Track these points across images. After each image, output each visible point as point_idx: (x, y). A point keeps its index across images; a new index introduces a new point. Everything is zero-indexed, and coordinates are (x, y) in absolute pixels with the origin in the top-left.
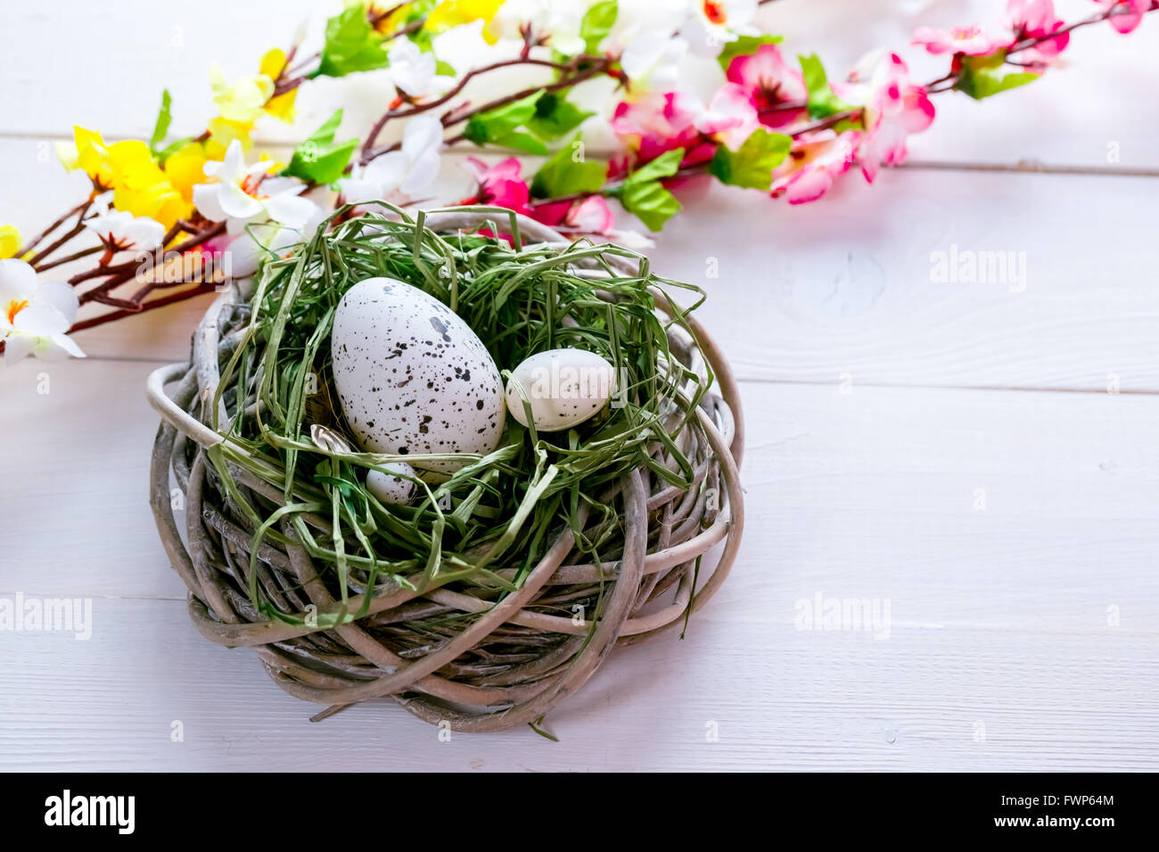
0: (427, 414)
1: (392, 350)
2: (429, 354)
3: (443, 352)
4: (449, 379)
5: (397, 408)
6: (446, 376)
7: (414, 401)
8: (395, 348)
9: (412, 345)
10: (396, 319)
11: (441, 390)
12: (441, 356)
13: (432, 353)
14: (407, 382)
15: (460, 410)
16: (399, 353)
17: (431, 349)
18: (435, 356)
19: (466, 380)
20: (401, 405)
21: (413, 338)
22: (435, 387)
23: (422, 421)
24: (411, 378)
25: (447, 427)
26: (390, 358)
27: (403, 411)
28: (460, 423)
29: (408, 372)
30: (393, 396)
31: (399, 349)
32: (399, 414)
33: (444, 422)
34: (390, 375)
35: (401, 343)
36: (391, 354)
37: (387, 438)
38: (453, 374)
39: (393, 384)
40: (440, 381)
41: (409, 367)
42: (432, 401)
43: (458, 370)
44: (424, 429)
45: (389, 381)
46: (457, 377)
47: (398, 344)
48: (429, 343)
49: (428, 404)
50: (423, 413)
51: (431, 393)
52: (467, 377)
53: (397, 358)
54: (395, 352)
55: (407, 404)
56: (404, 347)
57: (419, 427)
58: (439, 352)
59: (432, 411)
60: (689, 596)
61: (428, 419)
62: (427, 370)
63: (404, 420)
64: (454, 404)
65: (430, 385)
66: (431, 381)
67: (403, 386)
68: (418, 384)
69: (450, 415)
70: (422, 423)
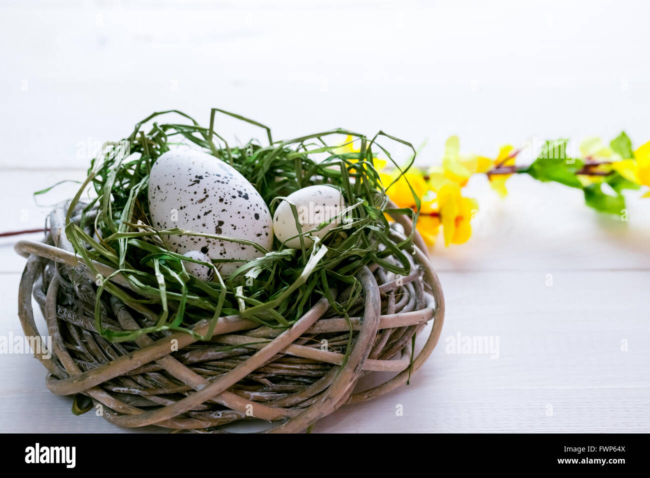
0: (221, 220)
1: (193, 180)
2: (219, 181)
3: (228, 181)
4: (234, 197)
5: (199, 217)
6: (232, 195)
7: (210, 211)
8: (194, 179)
9: (206, 176)
10: (193, 163)
11: (229, 203)
12: (227, 183)
13: (221, 181)
14: (205, 199)
15: (243, 217)
16: (198, 182)
17: (221, 179)
18: (223, 183)
19: (246, 199)
20: (201, 214)
21: (206, 173)
22: (224, 201)
23: (217, 224)
24: (207, 196)
25: (235, 229)
26: (192, 185)
27: (203, 219)
28: (243, 226)
29: (205, 193)
30: (194, 210)
31: (197, 179)
32: (200, 222)
33: (233, 225)
34: (193, 196)
35: (199, 176)
36: (192, 183)
37: (193, 241)
38: (237, 195)
39: (194, 201)
40: (228, 198)
41: (205, 190)
42: (224, 210)
43: (240, 193)
44: (219, 231)
45: (192, 200)
46: (240, 196)
47: (196, 177)
48: (219, 176)
49: (221, 213)
50: (217, 219)
51: (222, 206)
52: (246, 197)
53: (197, 185)
54: (195, 181)
55: (206, 214)
56: (201, 177)
57: (215, 229)
58: (225, 181)
59: (223, 217)
60: (410, 359)
61: (221, 223)
62: (219, 191)
63: (204, 225)
64: (239, 213)
65: (221, 200)
66: (222, 197)
67: (202, 202)
68: (213, 200)
69: (236, 221)
70: (218, 226)
